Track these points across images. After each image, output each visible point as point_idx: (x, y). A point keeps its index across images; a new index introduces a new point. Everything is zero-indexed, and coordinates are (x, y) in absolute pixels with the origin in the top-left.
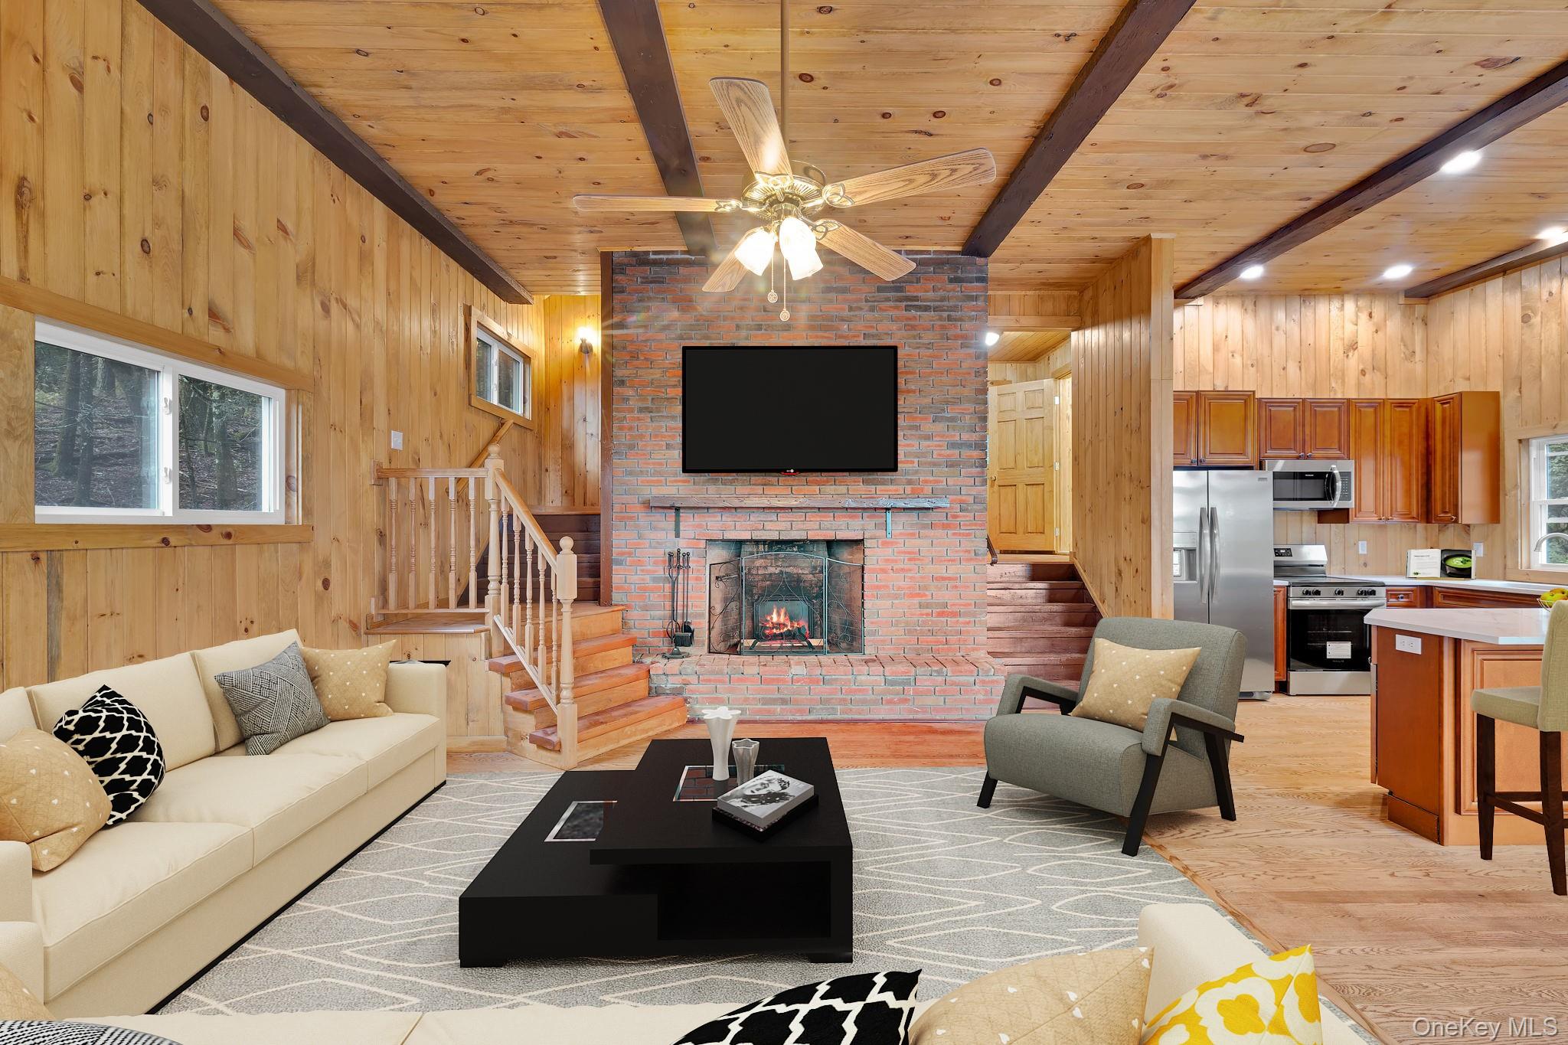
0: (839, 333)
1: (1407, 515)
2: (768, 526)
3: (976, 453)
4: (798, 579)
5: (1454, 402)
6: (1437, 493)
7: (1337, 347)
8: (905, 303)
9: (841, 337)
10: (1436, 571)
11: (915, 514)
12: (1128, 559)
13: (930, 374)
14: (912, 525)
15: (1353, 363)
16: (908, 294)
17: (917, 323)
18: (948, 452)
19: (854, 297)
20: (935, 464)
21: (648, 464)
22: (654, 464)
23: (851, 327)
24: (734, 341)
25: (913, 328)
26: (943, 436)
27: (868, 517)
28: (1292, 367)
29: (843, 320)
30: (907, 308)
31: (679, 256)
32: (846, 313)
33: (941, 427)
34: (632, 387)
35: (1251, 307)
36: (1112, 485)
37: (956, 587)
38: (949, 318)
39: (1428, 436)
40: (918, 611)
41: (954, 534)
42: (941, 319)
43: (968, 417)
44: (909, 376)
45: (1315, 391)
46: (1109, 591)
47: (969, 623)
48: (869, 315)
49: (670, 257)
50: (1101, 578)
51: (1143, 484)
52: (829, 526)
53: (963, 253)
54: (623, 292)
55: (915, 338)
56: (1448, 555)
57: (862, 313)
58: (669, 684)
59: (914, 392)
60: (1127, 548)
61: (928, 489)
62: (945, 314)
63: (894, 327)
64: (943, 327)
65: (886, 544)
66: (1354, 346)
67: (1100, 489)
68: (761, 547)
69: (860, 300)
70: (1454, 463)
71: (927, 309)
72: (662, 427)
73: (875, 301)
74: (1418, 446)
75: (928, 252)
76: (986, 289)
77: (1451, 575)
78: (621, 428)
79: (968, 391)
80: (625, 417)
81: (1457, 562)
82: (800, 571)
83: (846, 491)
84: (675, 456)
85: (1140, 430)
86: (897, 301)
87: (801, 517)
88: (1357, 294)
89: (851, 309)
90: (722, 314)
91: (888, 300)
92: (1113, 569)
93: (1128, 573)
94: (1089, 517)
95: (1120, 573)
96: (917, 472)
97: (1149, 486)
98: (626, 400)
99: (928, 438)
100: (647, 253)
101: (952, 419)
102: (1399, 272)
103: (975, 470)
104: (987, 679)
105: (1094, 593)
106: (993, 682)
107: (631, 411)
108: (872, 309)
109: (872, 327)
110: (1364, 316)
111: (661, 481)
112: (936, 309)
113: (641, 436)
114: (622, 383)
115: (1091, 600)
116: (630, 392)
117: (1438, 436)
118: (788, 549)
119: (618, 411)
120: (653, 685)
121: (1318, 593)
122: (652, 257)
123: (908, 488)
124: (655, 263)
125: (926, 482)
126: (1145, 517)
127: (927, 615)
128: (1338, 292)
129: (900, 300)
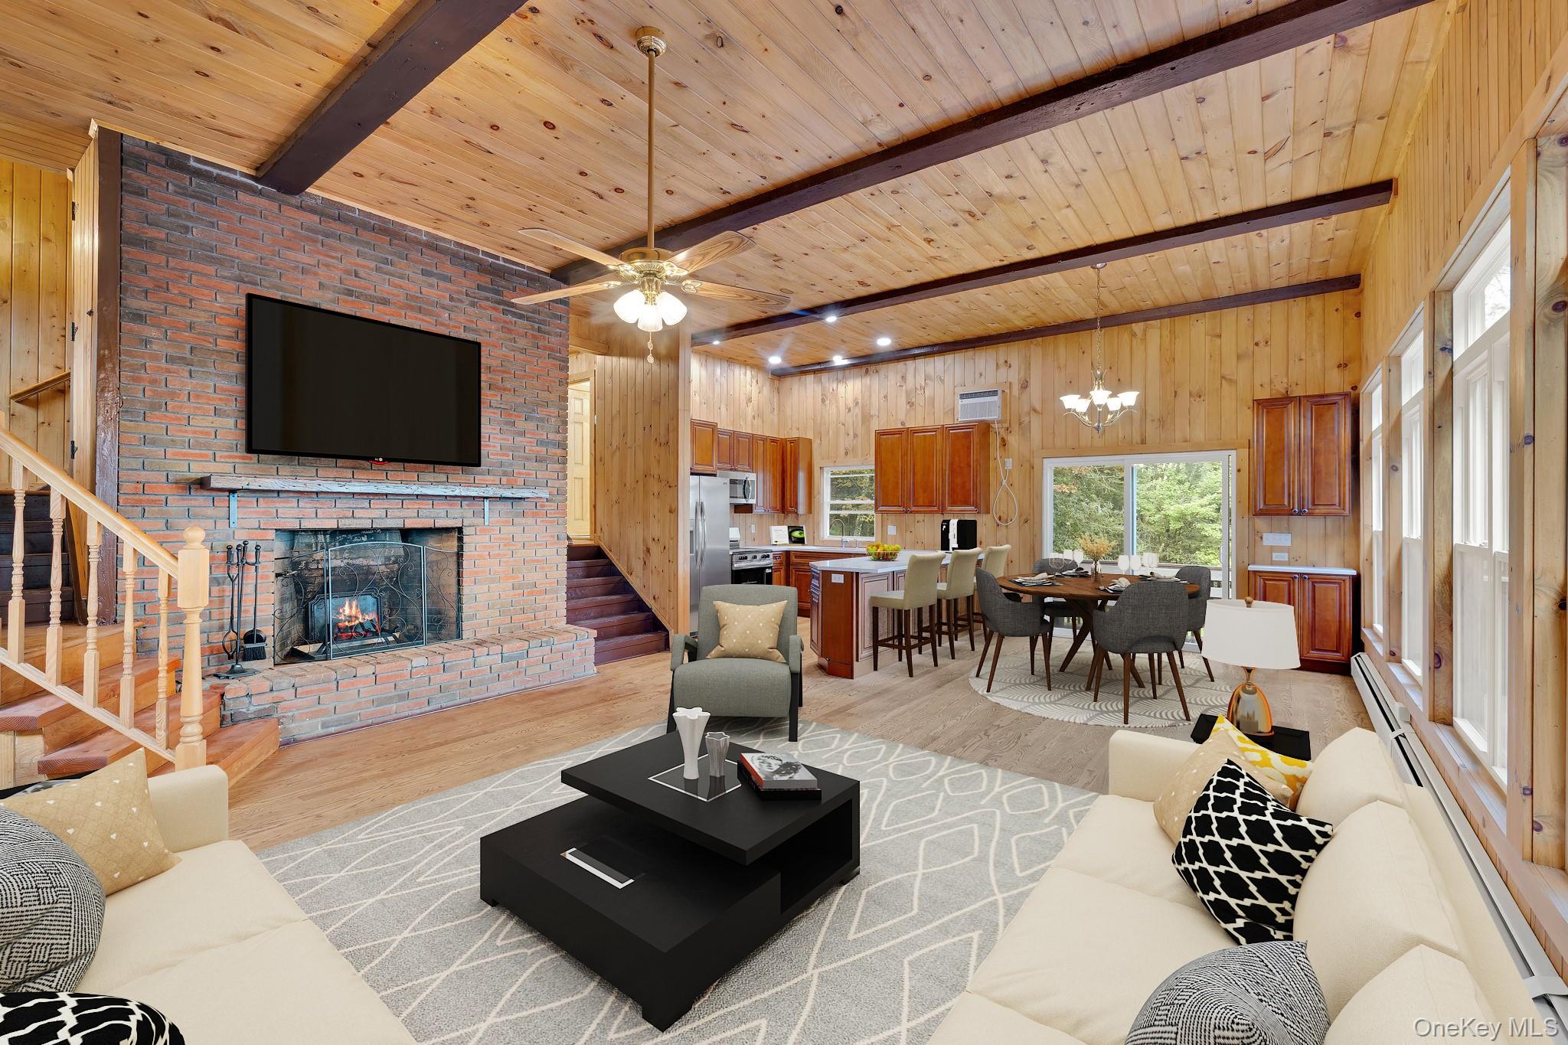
0: (440, 319)
1: (774, 509)
2: (358, 513)
3: (559, 452)
4: (368, 571)
5: (795, 442)
6: (788, 496)
7: (743, 398)
8: (502, 307)
9: (443, 324)
10: (787, 541)
11: (509, 503)
12: (656, 539)
13: (523, 377)
14: (507, 513)
15: (750, 411)
16: (505, 299)
17: (513, 327)
18: (538, 448)
19: (455, 288)
20: (527, 459)
21: (186, 431)
22: (195, 432)
23: (452, 316)
24: (318, 301)
25: (510, 331)
26: (533, 434)
27: (467, 505)
28: (723, 409)
29: (444, 307)
30: (504, 312)
31: (238, 177)
32: (447, 302)
33: (531, 426)
34: (159, 327)
35: (704, 362)
36: (641, 483)
37: (543, 568)
38: (539, 330)
39: (783, 461)
40: (512, 593)
41: (542, 521)
42: (533, 328)
43: (553, 419)
44: (505, 375)
45: (733, 425)
46: (637, 566)
47: (552, 599)
48: (470, 309)
49: (224, 174)
50: (628, 556)
51: (671, 485)
52: (428, 514)
53: (551, 276)
54: (142, 195)
55: (510, 341)
56: (792, 529)
57: (463, 306)
58: (251, 708)
59: (510, 390)
60: (655, 530)
61: (521, 481)
62: (536, 326)
63: (493, 327)
64: (534, 337)
65: (484, 531)
66: (750, 400)
67: (628, 485)
68: (321, 538)
69: (462, 293)
70: (796, 478)
71: (521, 317)
72: (208, 387)
73: (475, 298)
74: (779, 467)
75: (523, 266)
76: (568, 312)
77: (794, 542)
78: (136, 380)
79: (554, 397)
80: (144, 366)
81: (796, 534)
82: (372, 563)
83: (445, 479)
84: (230, 427)
85: (669, 444)
86: (495, 302)
87: (397, 504)
88: (753, 366)
89: (451, 299)
90: (301, 265)
91: (487, 299)
92: (642, 547)
93: (655, 549)
94: (616, 507)
95: (648, 550)
96: (511, 465)
97: (677, 486)
98: (146, 342)
99: (524, 434)
100: (187, 157)
101: (542, 420)
102: (775, 360)
103: (557, 466)
104: (582, 642)
105: (622, 568)
106: (586, 644)
107: (155, 357)
108: (473, 305)
109: (473, 322)
110: (754, 382)
111: (207, 456)
112: (528, 319)
113: (173, 395)
114: (139, 317)
115: (619, 574)
116: (153, 333)
117: (789, 462)
118: (355, 540)
119: (130, 354)
120: (227, 713)
121: (746, 558)
122: (192, 163)
123: (504, 480)
124: (198, 173)
125: (519, 473)
126: (673, 507)
127: (519, 594)
128: (745, 364)
129: (499, 303)
